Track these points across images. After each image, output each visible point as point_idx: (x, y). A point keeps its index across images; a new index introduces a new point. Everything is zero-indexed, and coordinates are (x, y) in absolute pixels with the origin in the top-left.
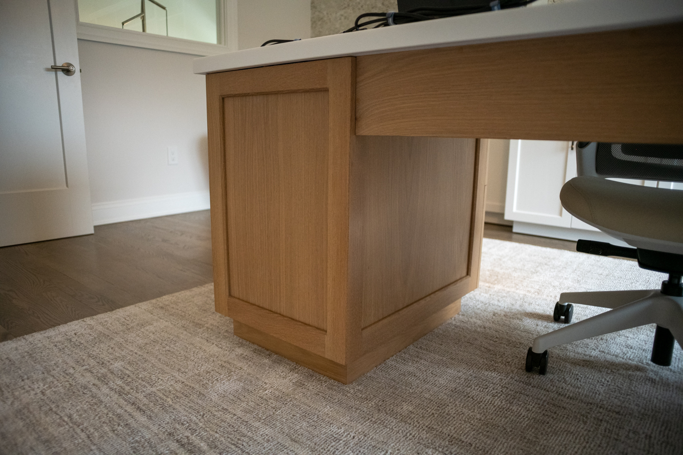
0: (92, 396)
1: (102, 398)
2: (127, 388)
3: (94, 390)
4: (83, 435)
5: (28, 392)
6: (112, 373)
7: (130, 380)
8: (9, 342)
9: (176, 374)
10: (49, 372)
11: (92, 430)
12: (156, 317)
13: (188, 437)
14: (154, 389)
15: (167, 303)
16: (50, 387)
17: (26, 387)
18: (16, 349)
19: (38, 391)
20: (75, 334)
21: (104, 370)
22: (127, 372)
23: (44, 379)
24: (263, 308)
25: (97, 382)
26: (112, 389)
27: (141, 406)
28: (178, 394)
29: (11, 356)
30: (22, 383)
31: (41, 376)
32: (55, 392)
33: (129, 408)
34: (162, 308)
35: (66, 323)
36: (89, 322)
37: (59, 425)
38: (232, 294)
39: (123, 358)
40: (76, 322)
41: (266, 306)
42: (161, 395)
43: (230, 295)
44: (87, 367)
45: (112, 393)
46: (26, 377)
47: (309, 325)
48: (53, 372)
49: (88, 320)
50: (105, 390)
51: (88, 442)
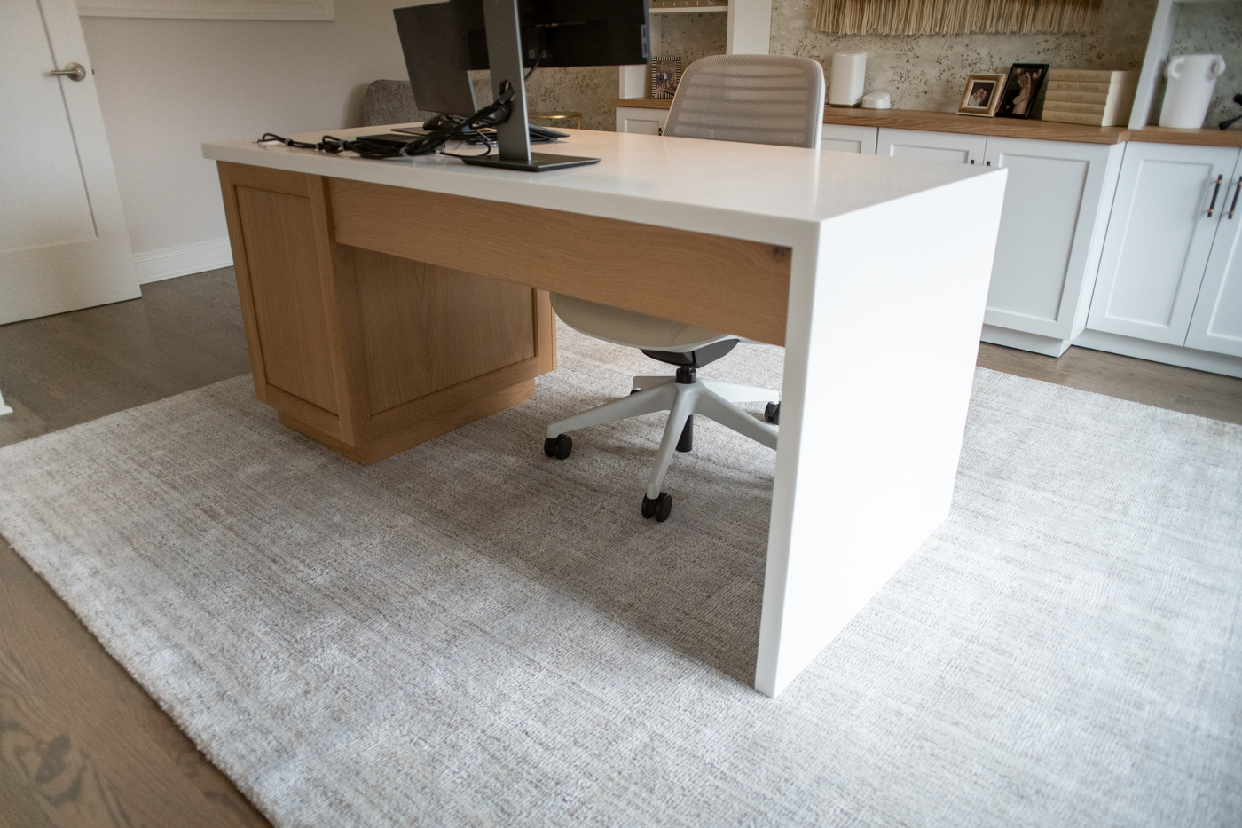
0: (134, 479)
1: (142, 480)
2: (165, 472)
3: (135, 474)
4: (125, 507)
5: (76, 476)
6: (153, 460)
7: (169, 465)
8: (52, 434)
9: (212, 460)
10: (94, 460)
11: (133, 503)
12: (204, 406)
13: (211, 507)
14: (190, 472)
15: (218, 391)
16: (95, 473)
17: (74, 473)
18: (60, 441)
19: (85, 476)
20: (118, 426)
21: (145, 458)
22: (167, 459)
23: (89, 467)
24: (294, 395)
25: (138, 468)
26: (151, 473)
27: (176, 485)
28: (211, 476)
29: (56, 447)
30: (71, 470)
31: (86, 464)
32: (100, 476)
33: (165, 487)
34: (212, 396)
35: (108, 414)
36: (132, 414)
37: (105, 500)
38: (269, 382)
39: (164, 447)
40: (118, 413)
41: (296, 393)
42: (195, 477)
43: (268, 383)
44: (130, 455)
45: (152, 476)
46: (72, 465)
47: (328, 411)
48: (97, 461)
49: (132, 412)
50: (145, 473)
51: (129, 511)
